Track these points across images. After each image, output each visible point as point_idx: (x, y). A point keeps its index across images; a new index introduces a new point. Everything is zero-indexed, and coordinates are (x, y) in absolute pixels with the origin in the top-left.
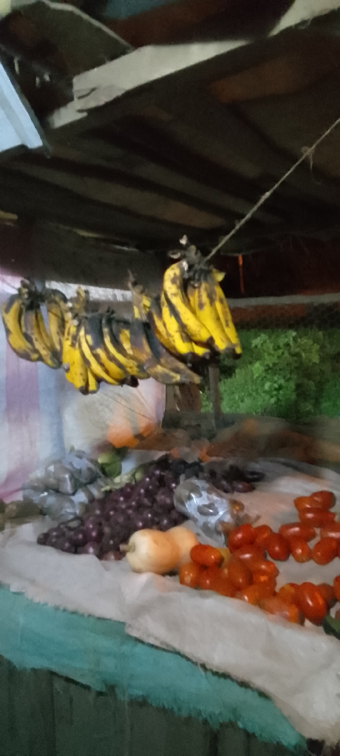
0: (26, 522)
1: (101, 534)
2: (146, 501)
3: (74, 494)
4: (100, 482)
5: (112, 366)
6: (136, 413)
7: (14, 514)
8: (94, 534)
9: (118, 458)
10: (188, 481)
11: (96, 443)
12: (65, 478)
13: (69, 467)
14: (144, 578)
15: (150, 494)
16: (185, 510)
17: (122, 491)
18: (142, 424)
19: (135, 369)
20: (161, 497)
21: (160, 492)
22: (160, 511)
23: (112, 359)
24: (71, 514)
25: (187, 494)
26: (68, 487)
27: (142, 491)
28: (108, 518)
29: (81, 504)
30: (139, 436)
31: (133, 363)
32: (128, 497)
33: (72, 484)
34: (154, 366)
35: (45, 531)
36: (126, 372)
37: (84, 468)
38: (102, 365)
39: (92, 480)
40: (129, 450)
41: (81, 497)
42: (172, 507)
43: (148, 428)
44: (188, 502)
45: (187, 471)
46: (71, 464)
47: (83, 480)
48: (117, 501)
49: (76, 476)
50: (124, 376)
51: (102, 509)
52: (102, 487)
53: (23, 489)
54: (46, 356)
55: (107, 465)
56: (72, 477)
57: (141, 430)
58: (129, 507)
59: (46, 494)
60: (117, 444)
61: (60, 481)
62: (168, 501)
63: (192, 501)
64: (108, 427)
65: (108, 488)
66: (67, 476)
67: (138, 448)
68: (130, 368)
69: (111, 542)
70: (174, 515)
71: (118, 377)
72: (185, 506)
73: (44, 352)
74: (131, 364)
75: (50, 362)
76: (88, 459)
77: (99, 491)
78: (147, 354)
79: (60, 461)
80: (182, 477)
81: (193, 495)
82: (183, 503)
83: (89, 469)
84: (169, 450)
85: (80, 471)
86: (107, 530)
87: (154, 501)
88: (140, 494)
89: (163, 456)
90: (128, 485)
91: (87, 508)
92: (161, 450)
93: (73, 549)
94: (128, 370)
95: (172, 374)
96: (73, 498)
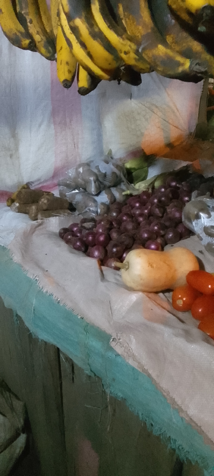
0: (53, 216)
1: (109, 238)
2: (157, 211)
3: (97, 195)
4: (123, 187)
5: (96, 47)
6: (170, 123)
7: (45, 207)
8: (102, 239)
9: (146, 164)
10: (199, 199)
11: (131, 149)
12: (91, 181)
13: (96, 171)
14: (134, 297)
15: (162, 206)
16: (192, 228)
17: (138, 198)
18: (174, 134)
19: (132, 55)
20: (171, 210)
21: (171, 205)
22: (167, 224)
23: (98, 36)
24: (93, 212)
25: (196, 213)
26: (93, 189)
27: (156, 201)
28: (120, 222)
29: (103, 204)
30: (170, 145)
31: (130, 46)
32: (143, 204)
33: (96, 187)
34: (154, 46)
35: (67, 226)
36: (118, 58)
37: (109, 173)
38: (83, 45)
39: (116, 184)
40: (157, 158)
41: (104, 198)
42: (180, 221)
43: (179, 138)
44: (195, 221)
45: (202, 186)
46: (97, 168)
47: (107, 183)
48: (133, 207)
49: (100, 179)
50: (115, 65)
51: (119, 212)
52: (124, 191)
53: (59, 185)
54: (39, 42)
55: (134, 169)
56: (97, 180)
57: (172, 140)
58: (141, 215)
59: (77, 191)
60: (148, 151)
61: (87, 182)
62: (177, 215)
63: (199, 220)
64: (142, 134)
65: (128, 192)
66: (92, 178)
67: (165, 156)
68: (126, 53)
69: (115, 250)
70: (180, 229)
71: (106, 66)
72: (192, 223)
73: (37, 38)
74: (127, 48)
75: (43, 50)
76: (113, 165)
77: (121, 194)
78: (145, 25)
79: (88, 165)
80: (194, 194)
81: (202, 214)
82: (190, 221)
83: (114, 173)
84: (192, 161)
85: (105, 175)
86: (114, 235)
87: (164, 211)
88: (153, 204)
89: (184, 167)
90: (144, 192)
91: (108, 209)
92: (185, 161)
93: (83, 249)
94: (123, 56)
95: (179, 58)
96: (96, 198)
